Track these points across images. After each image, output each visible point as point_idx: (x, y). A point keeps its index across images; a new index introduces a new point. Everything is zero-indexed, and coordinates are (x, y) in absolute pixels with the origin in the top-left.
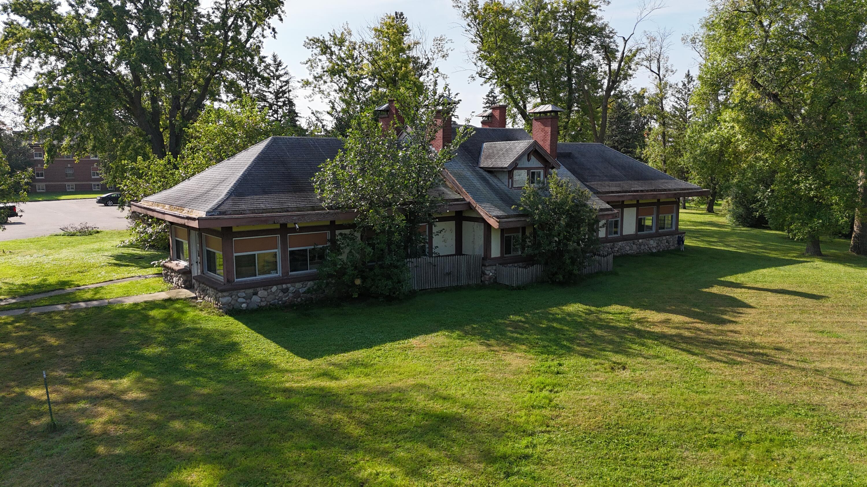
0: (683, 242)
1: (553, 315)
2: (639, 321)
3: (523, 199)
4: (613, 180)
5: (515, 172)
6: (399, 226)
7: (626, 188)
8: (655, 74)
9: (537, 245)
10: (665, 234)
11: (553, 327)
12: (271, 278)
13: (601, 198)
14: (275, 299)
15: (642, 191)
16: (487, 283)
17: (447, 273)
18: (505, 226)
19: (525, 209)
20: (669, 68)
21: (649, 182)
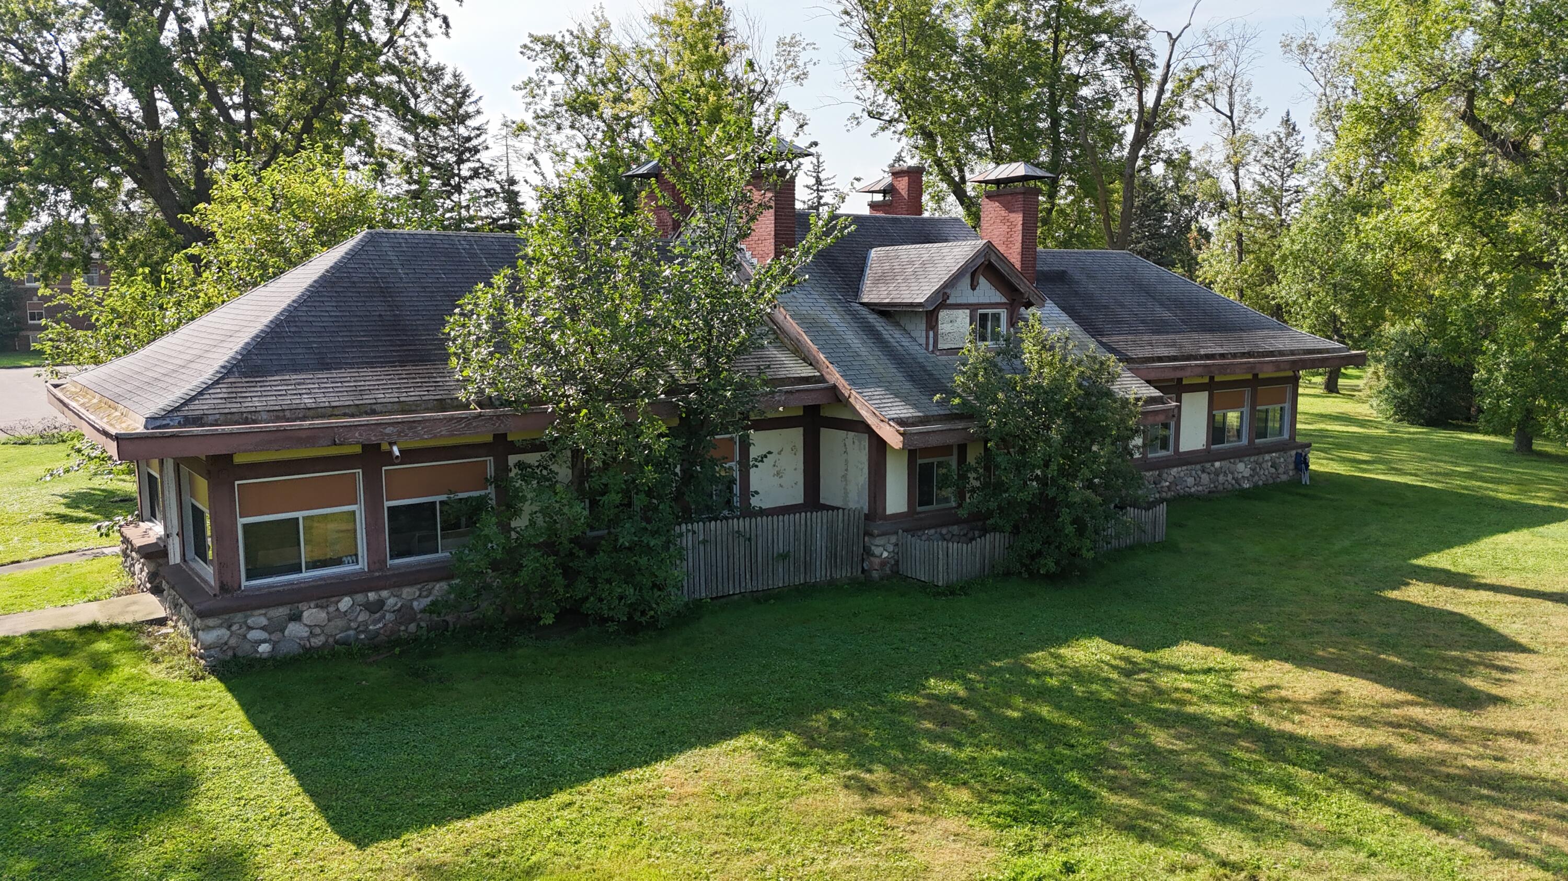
0: (1307, 466)
1: (1038, 676)
2: (1258, 697)
3: (959, 379)
4: (1158, 332)
5: (943, 314)
6: (651, 449)
7: (1189, 349)
8: (1223, 117)
9: (994, 487)
10: (1269, 449)
11: (1041, 719)
12: (341, 577)
13: (1136, 372)
14: (349, 628)
15: (1223, 356)
16: (875, 574)
17: (779, 555)
18: (919, 443)
19: (965, 403)
20: (1252, 104)
21: (1236, 335)
